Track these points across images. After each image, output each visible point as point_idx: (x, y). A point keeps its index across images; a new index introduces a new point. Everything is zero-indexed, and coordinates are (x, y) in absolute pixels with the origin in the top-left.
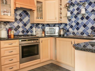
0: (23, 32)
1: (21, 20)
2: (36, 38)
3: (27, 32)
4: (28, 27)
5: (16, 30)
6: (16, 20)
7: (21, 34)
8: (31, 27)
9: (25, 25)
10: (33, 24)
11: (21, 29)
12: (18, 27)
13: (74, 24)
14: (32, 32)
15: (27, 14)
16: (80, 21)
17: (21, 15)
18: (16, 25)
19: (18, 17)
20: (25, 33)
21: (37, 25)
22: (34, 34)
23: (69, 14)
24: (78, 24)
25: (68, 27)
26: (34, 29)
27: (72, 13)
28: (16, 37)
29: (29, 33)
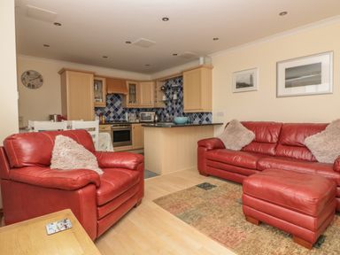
0: (114, 117)
1: (112, 105)
2: (129, 124)
3: (119, 117)
4: (119, 112)
5: (107, 115)
6: (107, 104)
7: (112, 119)
8: (124, 112)
9: (117, 110)
10: (126, 109)
11: (112, 115)
12: (109, 112)
13: (170, 109)
14: (124, 117)
15: (119, 97)
16: (175, 106)
17: (111, 99)
18: (107, 110)
19: (109, 102)
20: (117, 119)
21: (130, 110)
22: (127, 119)
23: (164, 98)
24: (173, 109)
25: (165, 111)
26: (127, 114)
27: (168, 97)
28: (107, 122)
29: (121, 119)
